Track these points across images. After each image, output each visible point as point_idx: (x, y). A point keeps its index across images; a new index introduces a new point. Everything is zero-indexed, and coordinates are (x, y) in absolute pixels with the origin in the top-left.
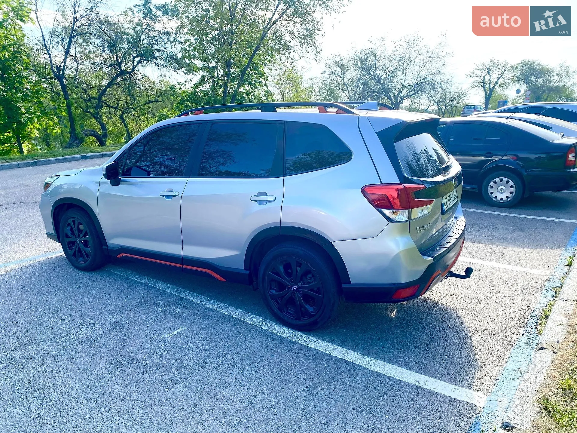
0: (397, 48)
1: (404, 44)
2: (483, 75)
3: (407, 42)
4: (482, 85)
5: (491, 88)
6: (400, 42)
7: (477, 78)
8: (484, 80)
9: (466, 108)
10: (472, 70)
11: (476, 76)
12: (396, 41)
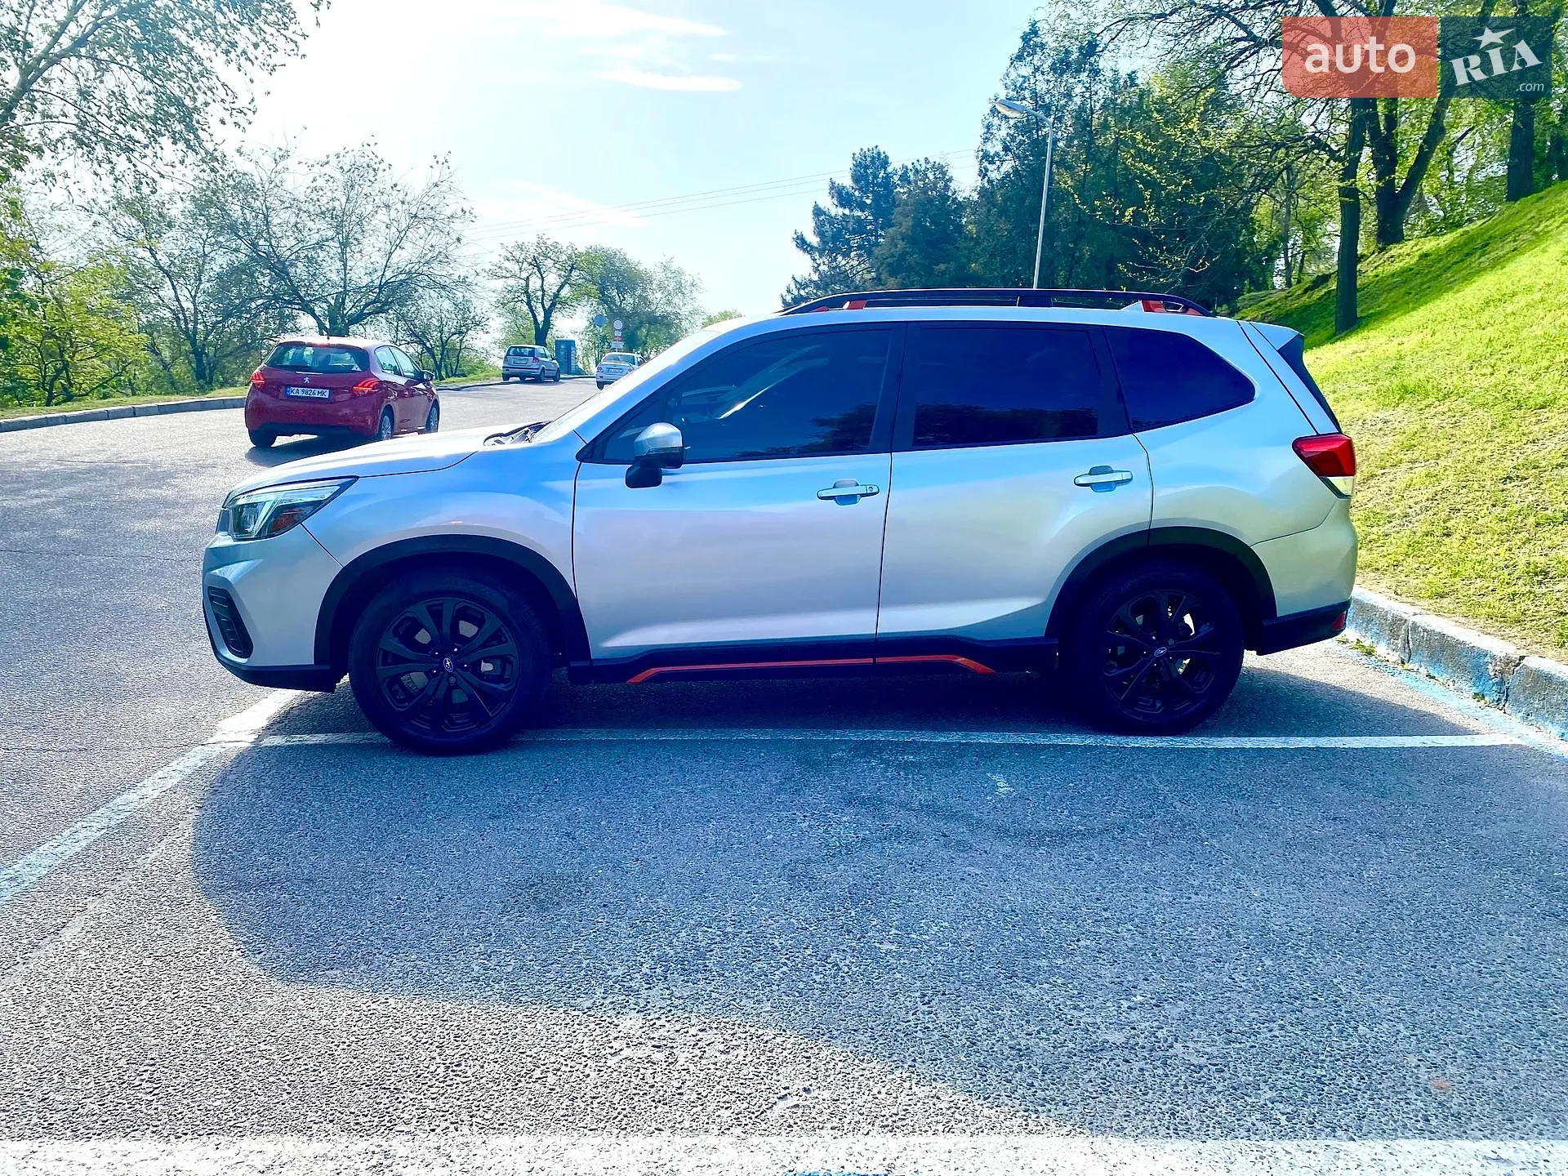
0: (320, 182)
1: (338, 175)
2: (524, 275)
3: (346, 168)
4: (525, 299)
5: (547, 307)
6: (327, 169)
7: (512, 282)
8: (527, 285)
9: (511, 353)
10: (496, 259)
11: (508, 275)
12: (315, 164)
